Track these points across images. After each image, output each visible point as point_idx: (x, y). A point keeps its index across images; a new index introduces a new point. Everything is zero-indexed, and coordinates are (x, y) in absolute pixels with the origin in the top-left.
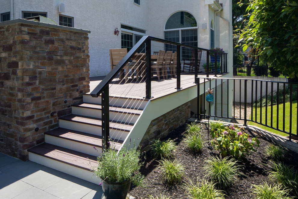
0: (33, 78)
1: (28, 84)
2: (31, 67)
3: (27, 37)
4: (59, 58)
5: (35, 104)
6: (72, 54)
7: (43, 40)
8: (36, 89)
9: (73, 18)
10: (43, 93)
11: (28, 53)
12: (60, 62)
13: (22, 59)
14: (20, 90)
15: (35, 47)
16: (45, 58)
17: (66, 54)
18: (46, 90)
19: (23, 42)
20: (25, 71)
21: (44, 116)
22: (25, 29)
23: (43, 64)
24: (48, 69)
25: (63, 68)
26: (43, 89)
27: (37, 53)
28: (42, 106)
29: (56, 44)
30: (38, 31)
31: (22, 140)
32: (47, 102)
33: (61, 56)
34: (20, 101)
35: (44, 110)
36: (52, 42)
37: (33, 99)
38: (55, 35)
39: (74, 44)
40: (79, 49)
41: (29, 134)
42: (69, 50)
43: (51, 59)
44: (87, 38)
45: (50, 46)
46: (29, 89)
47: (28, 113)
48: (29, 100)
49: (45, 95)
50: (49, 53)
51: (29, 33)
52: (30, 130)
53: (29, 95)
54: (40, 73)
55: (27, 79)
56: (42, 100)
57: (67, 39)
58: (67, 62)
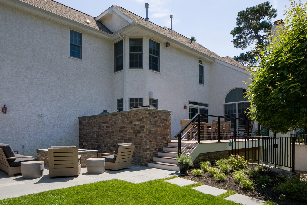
0: (150, 132)
1: (148, 135)
2: (149, 128)
3: (148, 115)
4: (158, 124)
5: (150, 144)
6: (163, 123)
7: (153, 116)
8: (150, 137)
9: (157, 100)
10: (153, 139)
11: (148, 122)
12: (159, 126)
13: (146, 124)
14: (145, 137)
15: (150, 120)
16: (153, 125)
17: (161, 122)
18: (154, 138)
19: (147, 118)
20: (147, 129)
21: (153, 149)
22: (147, 112)
23: (153, 127)
24: (154, 129)
25: (160, 129)
26: (153, 138)
27: (151, 122)
28: (152, 145)
29: (158, 118)
30: (151, 112)
31: (146, 158)
32: (154, 143)
33: (159, 123)
34: (145, 142)
35: (153, 147)
36: (156, 117)
37: (150, 141)
38: (157, 114)
39: (164, 118)
40: (167, 120)
41: (148, 155)
42: (162, 121)
43: (155, 125)
44: (170, 115)
45: (155, 119)
46: (148, 137)
47: (148, 147)
48: (148, 141)
49: (153, 140)
50: (155, 122)
51: (148, 114)
52: (148, 154)
53: (148, 139)
54: (152, 131)
55: (148, 133)
56: (152, 142)
57: (162, 116)
58: (161, 126)
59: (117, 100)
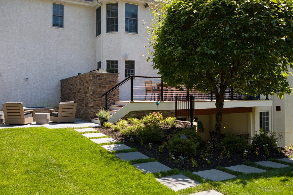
0: (94, 93)
1: (92, 95)
2: (93, 89)
3: (91, 78)
4: (104, 85)
5: (94, 102)
6: (110, 84)
7: (97, 79)
8: (94, 97)
11: (92, 84)
12: (104, 87)
13: (90, 86)
14: (89, 97)
15: (94, 82)
16: (98, 86)
17: (107, 84)
18: (98, 98)
19: (90, 80)
20: (91, 90)
21: (97, 108)
22: (91, 75)
23: (97, 88)
24: (99, 90)
25: (105, 89)
26: (97, 97)
27: (95, 84)
28: (97, 104)
29: (103, 80)
30: (95, 75)
31: (90, 114)
32: (99, 102)
33: (105, 85)
34: (89, 101)
36: (101, 79)
37: (94, 100)
38: (102, 77)
39: (111, 80)
40: (114, 82)
41: (92, 113)
42: (108, 82)
43: (100, 86)
44: (118, 77)
45: (100, 81)
46: (92, 97)
47: (91, 105)
48: (92, 100)
49: (98, 100)
50: (100, 83)
51: (92, 77)
52: (92, 111)
53: (92, 99)
54: (96, 91)
55: (91, 93)
56: (97, 101)
57: (108, 78)
58: (107, 87)
59: (98, 62)
